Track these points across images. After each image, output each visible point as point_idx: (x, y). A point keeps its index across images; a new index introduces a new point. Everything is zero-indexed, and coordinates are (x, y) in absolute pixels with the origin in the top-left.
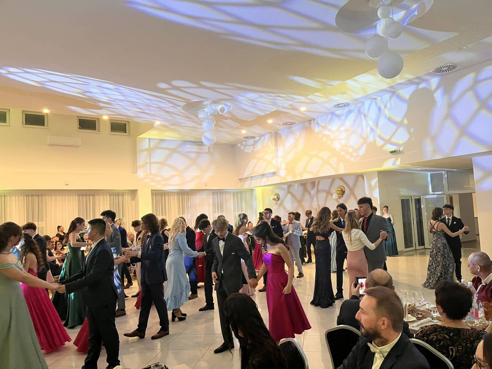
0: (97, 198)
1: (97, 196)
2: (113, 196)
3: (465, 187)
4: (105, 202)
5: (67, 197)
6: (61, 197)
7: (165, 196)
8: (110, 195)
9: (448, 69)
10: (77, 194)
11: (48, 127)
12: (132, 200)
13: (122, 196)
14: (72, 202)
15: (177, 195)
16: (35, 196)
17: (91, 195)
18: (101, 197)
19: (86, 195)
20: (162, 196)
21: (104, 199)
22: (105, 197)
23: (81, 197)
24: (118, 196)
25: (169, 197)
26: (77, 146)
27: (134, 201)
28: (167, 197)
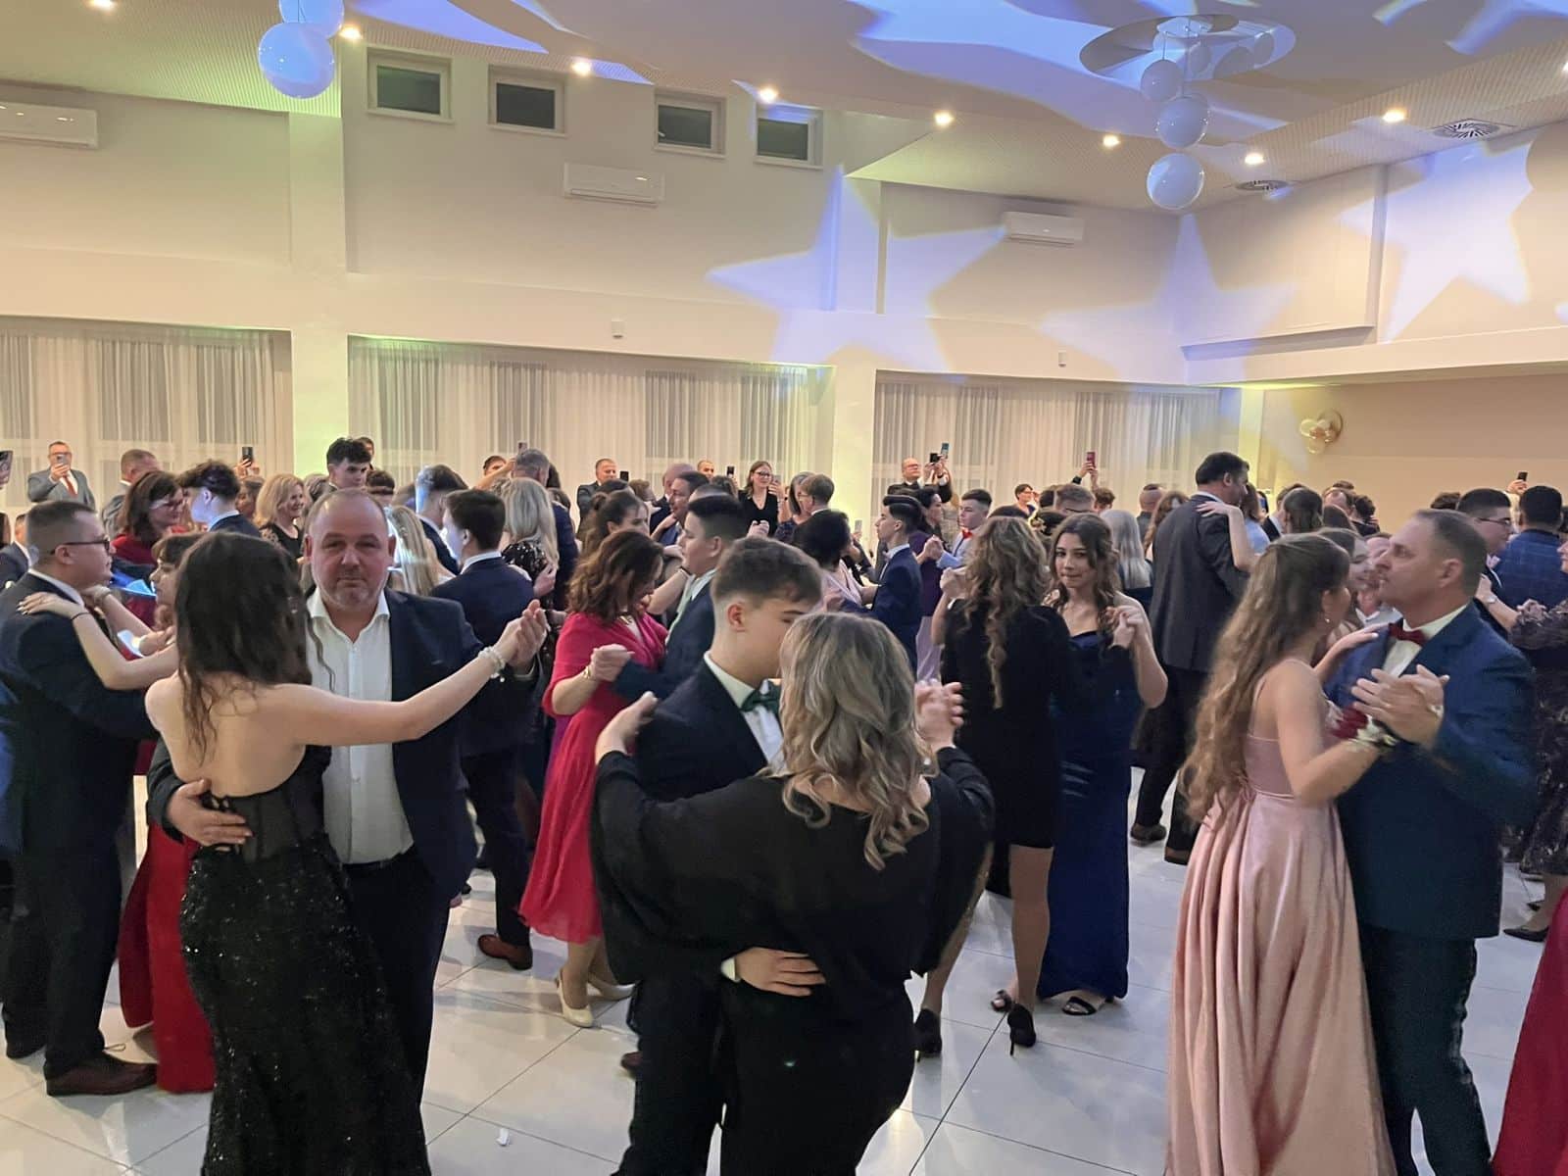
0: (704, 387)
1: (705, 380)
2: (754, 384)
4: (729, 404)
6: (598, 377)
7: (916, 395)
8: (744, 381)
10: (644, 371)
11: (564, 132)
12: (810, 404)
13: (781, 384)
14: (629, 396)
15: (957, 394)
16: (522, 369)
17: (685, 378)
18: (716, 383)
19: (672, 377)
21: (724, 390)
22: (729, 384)
23: (655, 379)
24: (770, 386)
25: (932, 399)
26: (652, 205)
27: (816, 407)
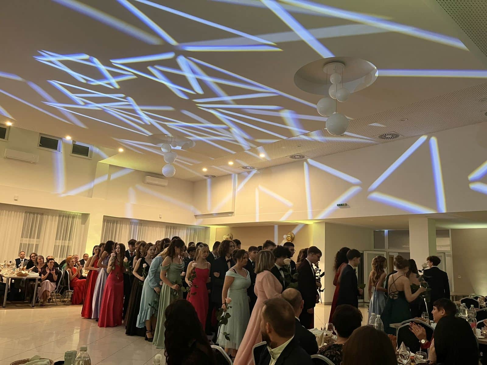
0: (45, 217)
1: (46, 215)
2: (63, 217)
3: (403, 246)
4: (53, 223)
5: (13, 212)
6: (7, 212)
7: (117, 224)
8: (60, 216)
9: (392, 137)
10: (25, 211)
11: (8, 140)
12: (82, 224)
13: (72, 218)
14: (18, 218)
15: (129, 224)
17: (39, 214)
18: (50, 216)
19: (34, 213)
20: (114, 223)
21: (52, 219)
22: (54, 217)
23: (28, 214)
24: (68, 218)
25: (121, 225)
26: (34, 163)
27: (84, 225)
28: (119, 225)
